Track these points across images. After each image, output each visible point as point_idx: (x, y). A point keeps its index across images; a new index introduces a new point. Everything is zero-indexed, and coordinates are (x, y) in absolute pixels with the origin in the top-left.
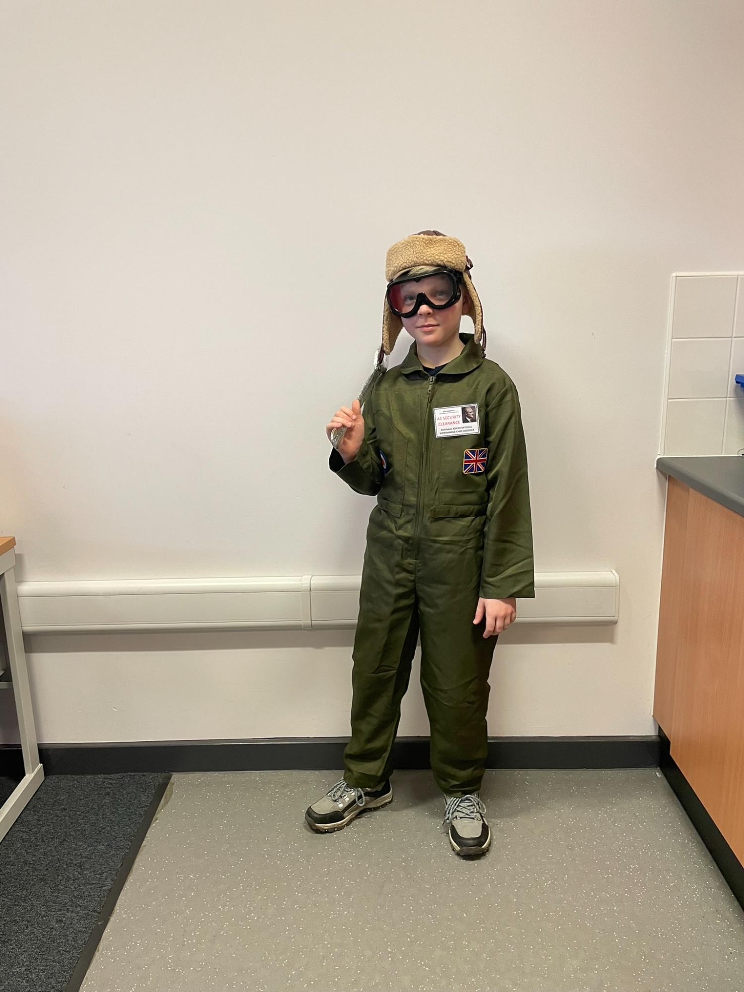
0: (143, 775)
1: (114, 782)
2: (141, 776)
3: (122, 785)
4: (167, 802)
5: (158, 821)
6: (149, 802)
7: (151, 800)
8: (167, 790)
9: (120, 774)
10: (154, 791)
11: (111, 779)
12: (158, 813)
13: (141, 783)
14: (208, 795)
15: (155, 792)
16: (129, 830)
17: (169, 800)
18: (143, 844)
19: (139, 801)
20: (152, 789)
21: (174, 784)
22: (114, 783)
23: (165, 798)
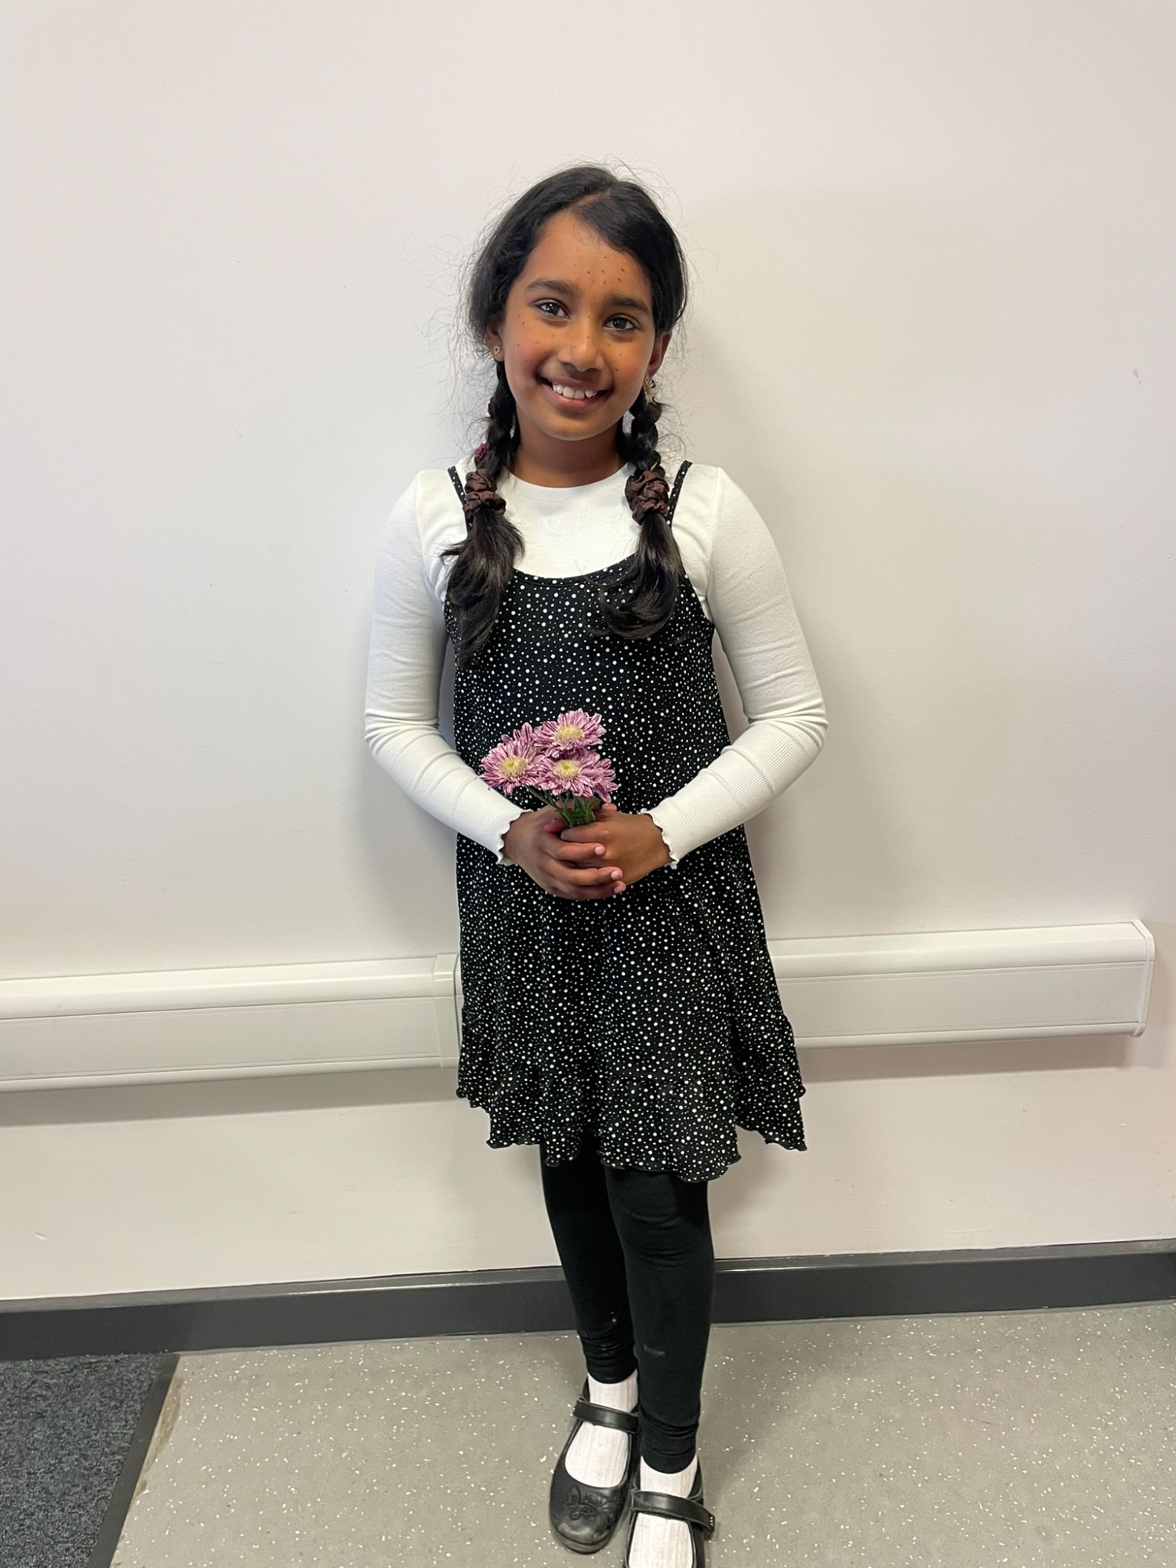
0: (117, 1361)
1: (54, 1381)
2: (113, 1364)
3: (71, 1388)
4: (167, 1436)
5: (147, 1491)
6: (128, 1437)
7: (132, 1432)
8: (167, 1398)
9: (68, 1359)
10: (138, 1407)
11: (47, 1372)
12: (148, 1469)
13: (113, 1383)
14: (255, 1414)
15: (142, 1408)
16: (83, 1519)
17: (172, 1429)
18: (114, 1561)
19: (107, 1436)
20: (135, 1401)
21: (181, 1381)
22: (55, 1384)
23: (163, 1423)
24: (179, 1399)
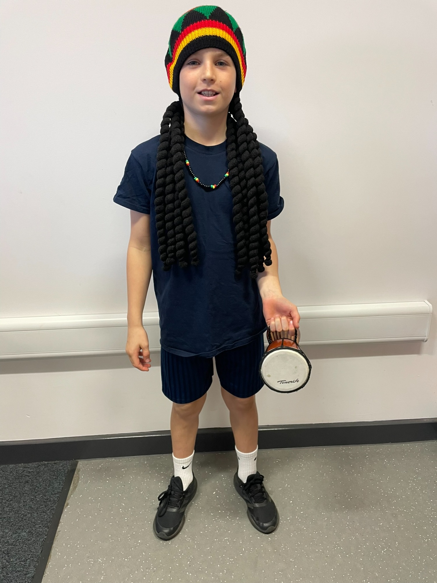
0: (55, 463)
2: (53, 464)
3: (38, 473)
4: (75, 487)
5: (69, 506)
6: (61, 488)
7: (62, 486)
8: (74, 475)
9: (37, 463)
10: (64, 478)
11: (29, 467)
12: (69, 499)
13: (54, 470)
14: (108, 480)
16: (45, 516)
17: (77, 485)
18: (58, 530)
19: (53, 488)
20: (63, 476)
21: (80, 469)
22: (32, 471)
23: (74, 483)
24: (79, 475)
